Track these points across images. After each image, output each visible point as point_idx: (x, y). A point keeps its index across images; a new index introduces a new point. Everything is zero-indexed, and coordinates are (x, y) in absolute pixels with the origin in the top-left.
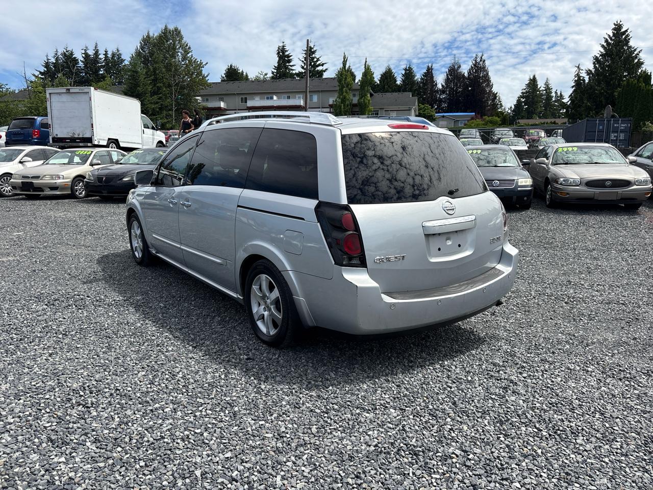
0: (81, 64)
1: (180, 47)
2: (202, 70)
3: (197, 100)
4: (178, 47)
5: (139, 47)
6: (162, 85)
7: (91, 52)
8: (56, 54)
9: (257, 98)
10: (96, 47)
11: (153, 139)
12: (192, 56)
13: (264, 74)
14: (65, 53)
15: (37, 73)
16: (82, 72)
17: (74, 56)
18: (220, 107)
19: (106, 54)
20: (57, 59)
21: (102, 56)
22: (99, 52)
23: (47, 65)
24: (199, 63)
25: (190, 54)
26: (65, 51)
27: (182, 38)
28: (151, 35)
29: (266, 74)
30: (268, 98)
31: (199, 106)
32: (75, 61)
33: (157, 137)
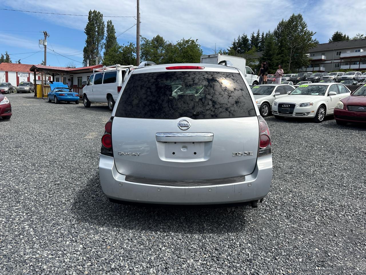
0: (250, 42)
1: (300, 25)
2: (311, 37)
3: (307, 55)
4: (299, 25)
5: (276, 29)
6: (284, 49)
7: (255, 35)
8: (239, 38)
9: (349, 52)
10: (258, 32)
11: (252, 79)
12: (307, 30)
13: (360, 35)
14: (243, 37)
15: (229, 49)
16: (250, 46)
17: (247, 38)
18: (321, 59)
19: (263, 35)
20: (239, 41)
21: (261, 36)
22: (260, 34)
23: (234, 44)
24: (310, 33)
25: (305, 29)
26: (243, 36)
27: (302, 19)
28: (284, 21)
29: (362, 36)
30: (356, 51)
31: (307, 59)
32: (247, 40)
33: (254, 79)
